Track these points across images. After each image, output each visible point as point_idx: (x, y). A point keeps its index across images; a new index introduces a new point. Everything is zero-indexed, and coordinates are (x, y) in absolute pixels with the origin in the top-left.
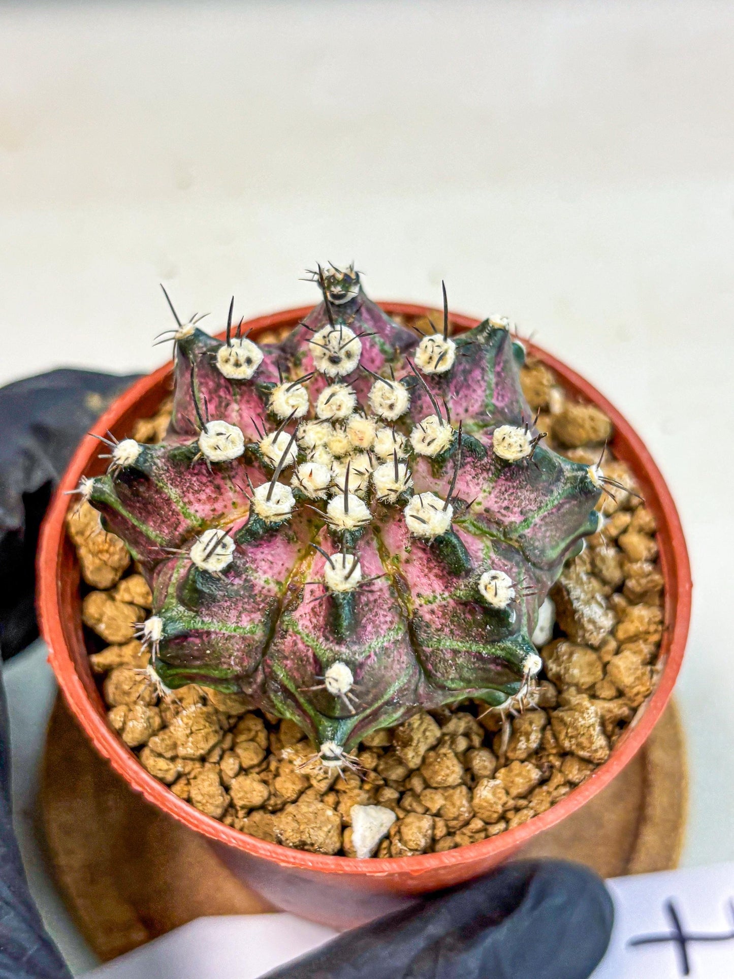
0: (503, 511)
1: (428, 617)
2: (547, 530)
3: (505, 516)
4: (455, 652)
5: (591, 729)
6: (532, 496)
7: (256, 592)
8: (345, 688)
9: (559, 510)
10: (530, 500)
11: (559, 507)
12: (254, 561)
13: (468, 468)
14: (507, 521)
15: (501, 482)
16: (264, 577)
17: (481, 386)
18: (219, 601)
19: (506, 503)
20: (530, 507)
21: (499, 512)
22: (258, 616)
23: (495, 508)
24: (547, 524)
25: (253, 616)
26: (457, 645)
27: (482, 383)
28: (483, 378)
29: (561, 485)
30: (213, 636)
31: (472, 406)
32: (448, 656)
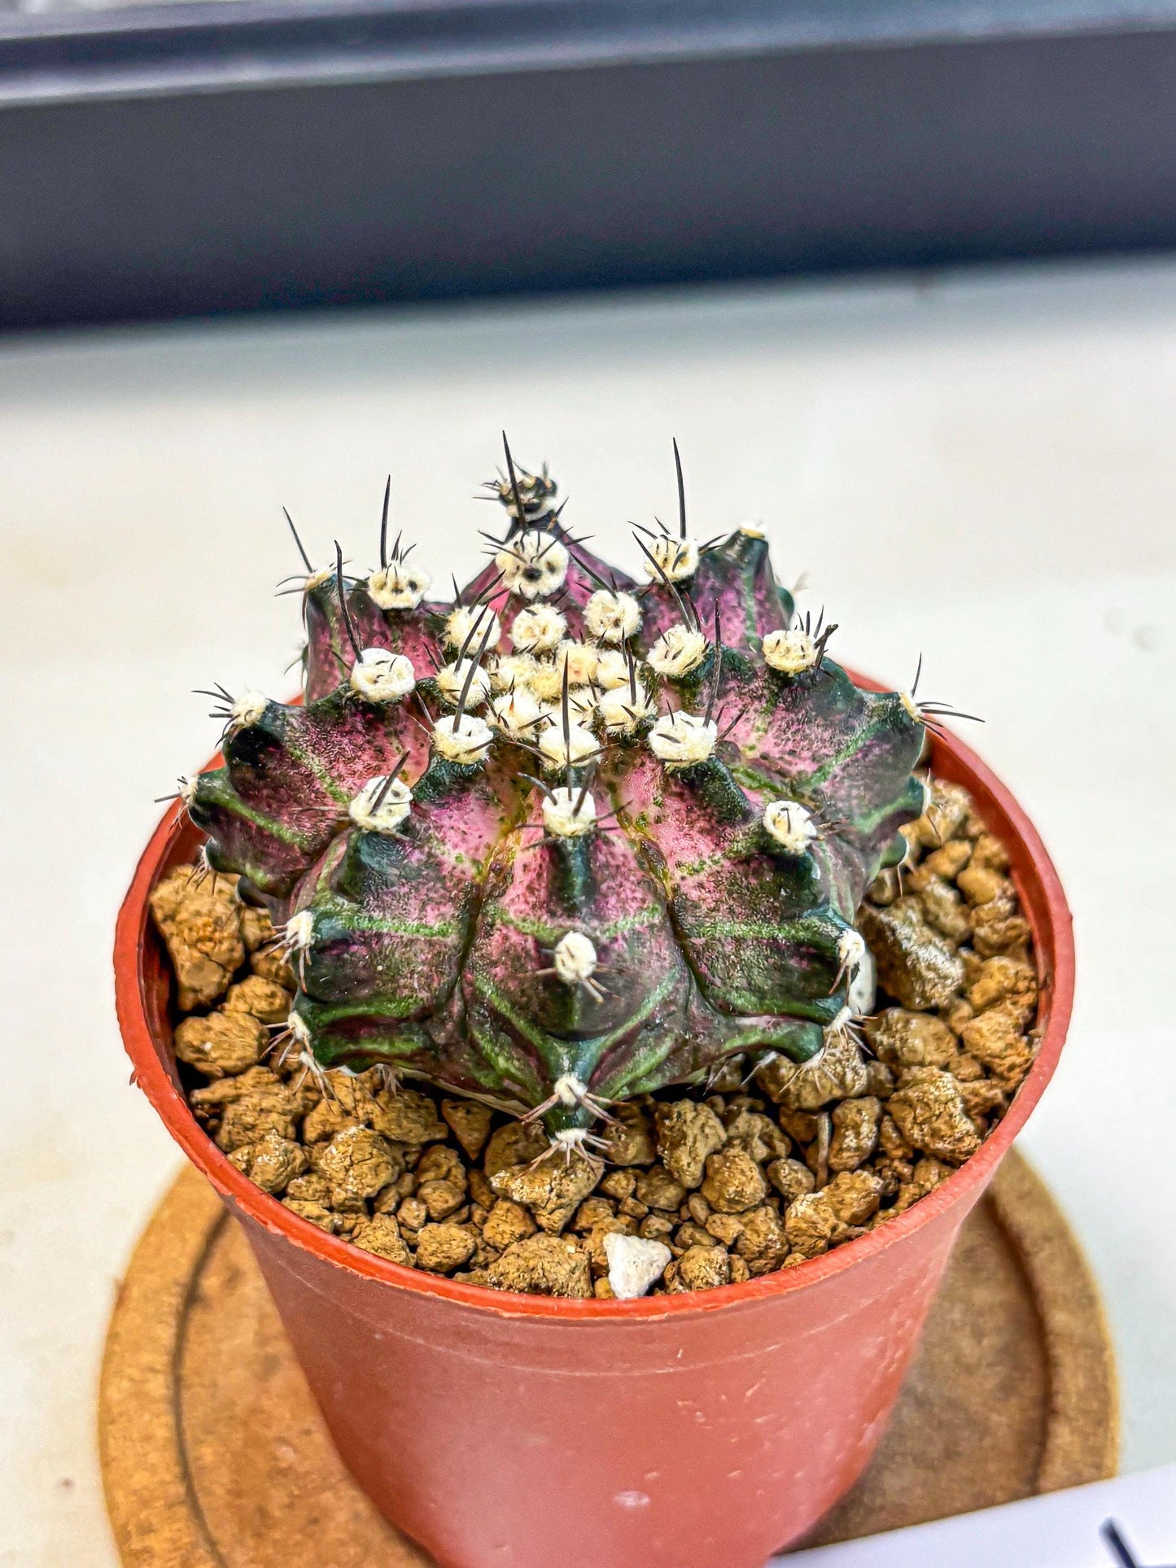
0: (787, 757)
1: (694, 895)
2: (851, 787)
3: (790, 763)
4: (739, 941)
5: (950, 1105)
6: (827, 735)
7: (445, 873)
8: (586, 970)
9: (865, 756)
10: (823, 741)
11: (866, 751)
12: (439, 828)
13: (732, 697)
14: (794, 770)
15: (781, 714)
16: (455, 853)
17: (738, 616)
18: (393, 885)
19: (790, 746)
20: (824, 751)
21: (781, 758)
22: (449, 910)
23: (775, 753)
24: (850, 776)
25: (443, 909)
26: (741, 929)
27: (739, 611)
28: (739, 604)
29: (864, 718)
30: (386, 941)
31: (729, 639)
32: (729, 949)
